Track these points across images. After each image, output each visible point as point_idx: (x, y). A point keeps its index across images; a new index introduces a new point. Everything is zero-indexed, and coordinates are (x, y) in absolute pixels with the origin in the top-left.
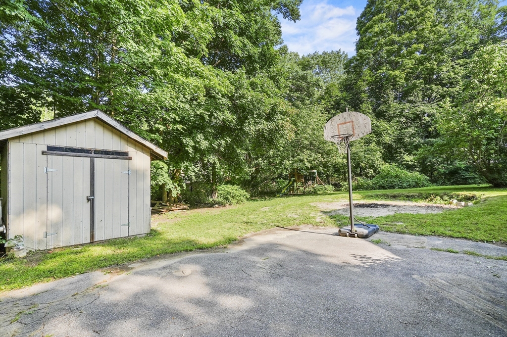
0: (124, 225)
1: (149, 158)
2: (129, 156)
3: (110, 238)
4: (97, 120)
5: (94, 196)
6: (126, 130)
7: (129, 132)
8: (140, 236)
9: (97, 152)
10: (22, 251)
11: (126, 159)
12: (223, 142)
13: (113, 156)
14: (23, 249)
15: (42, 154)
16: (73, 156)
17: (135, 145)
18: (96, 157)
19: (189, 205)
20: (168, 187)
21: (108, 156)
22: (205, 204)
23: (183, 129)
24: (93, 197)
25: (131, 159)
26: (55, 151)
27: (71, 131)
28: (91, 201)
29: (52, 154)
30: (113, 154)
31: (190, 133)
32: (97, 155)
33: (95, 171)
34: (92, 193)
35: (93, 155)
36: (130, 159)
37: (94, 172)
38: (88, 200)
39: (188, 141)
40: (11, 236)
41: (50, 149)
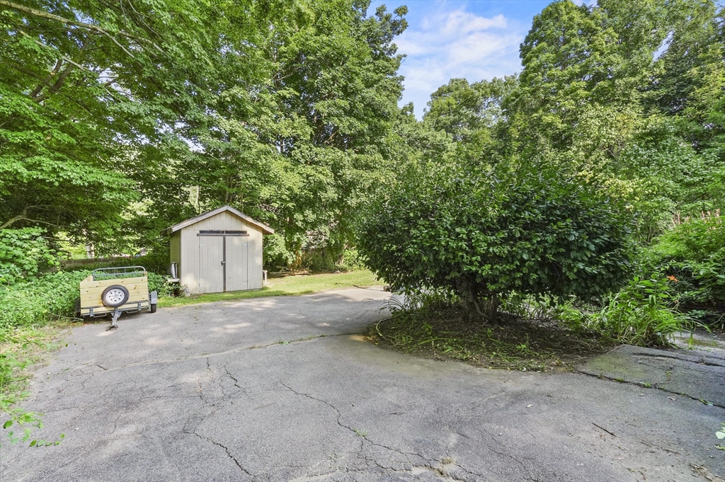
0: (244, 282)
1: (261, 234)
2: (248, 233)
3: (235, 290)
4: (227, 211)
8: (256, 290)
9: (227, 232)
11: (245, 235)
12: (332, 213)
13: (237, 234)
14: (188, 292)
15: (197, 236)
16: (214, 236)
17: (251, 226)
18: (227, 236)
19: (311, 271)
20: (285, 255)
21: (234, 234)
22: (330, 270)
23: (293, 206)
24: (224, 262)
26: (204, 233)
27: (212, 221)
28: (224, 264)
29: (202, 236)
31: (300, 208)
32: (227, 234)
34: (224, 259)
35: (225, 234)
36: (248, 235)
37: (225, 246)
38: (222, 264)
39: (298, 216)
40: (182, 284)
41: (201, 232)
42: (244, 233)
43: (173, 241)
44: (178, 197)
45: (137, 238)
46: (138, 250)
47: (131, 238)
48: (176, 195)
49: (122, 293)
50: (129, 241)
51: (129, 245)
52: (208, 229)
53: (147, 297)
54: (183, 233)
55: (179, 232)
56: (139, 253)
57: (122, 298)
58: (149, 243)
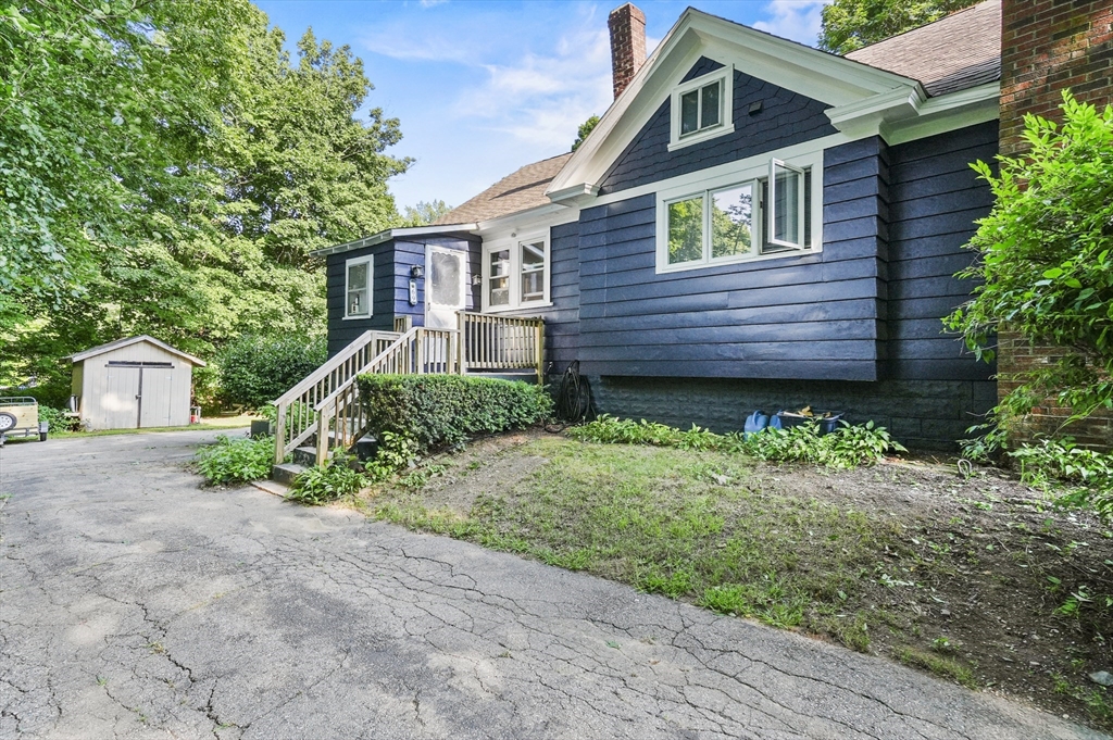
0: (166, 418)
1: (190, 366)
2: (172, 365)
3: (153, 426)
4: (145, 341)
11: (170, 368)
13: (158, 366)
15: (105, 366)
16: (129, 367)
21: (155, 366)
25: (174, 368)
26: (115, 364)
27: (126, 351)
28: (139, 398)
29: (113, 367)
32: (145, 366)
34: (140, 393)
35: (142, 366)
37: (142, 378)
38: (137, 398)
40: (83, 419)
41: (110, 363)
42: (168, 365)
43: (76, 372)
44: (90, 315)
45: (24, 365)
46: (26, 379)
47: (15, 365)
48: (87, 312)
49: (10, 419)
50: (12, 369)
51: (12, 373)
52: (120, 360)
53: (36, 424)
54: (86, 364)
55: (81, 363)
56: (25, 384)
57: (10, 424)
58: (43, 371)
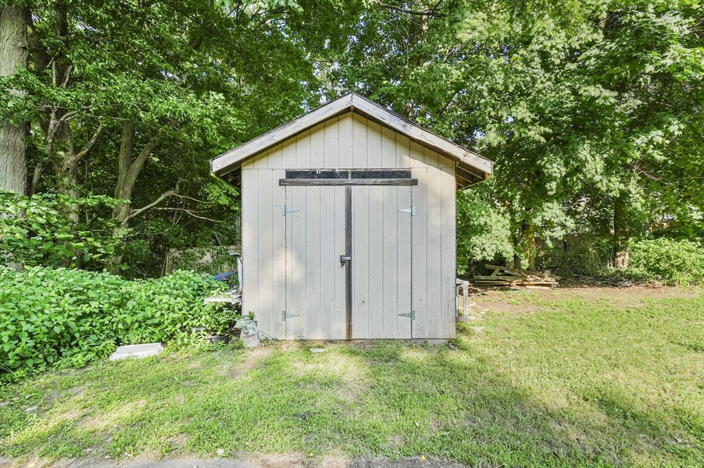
0: (404, 315)
1: (453, 178)
2: (413, 177)
3: (378, 337)
4: (352, 112)
5: (351, 256)
6: (403, 123)
7: (408, 125)
8: (436, 342)
9: (356, 174)
10: (251, 338)
11: (407, 184)
13: (382, 180)
14: (253, 335)
15: (280, 185)
16: (320, 185)
17: (424, 154)
18: (355, 184)
19: (559, 278)
21: (374, 180)
22: (597, 278)
24: (349, 258)
25: (416, 184)
26: (296, 178)
28: (347, 263)
29: (291, 184)
30: (383, 177)
32: (356, 180)
33: (353, 210)
36: (415, 182)
37: (351, 212)
38: (343, 262)
41: (290, 174)
42: (404, 177)
